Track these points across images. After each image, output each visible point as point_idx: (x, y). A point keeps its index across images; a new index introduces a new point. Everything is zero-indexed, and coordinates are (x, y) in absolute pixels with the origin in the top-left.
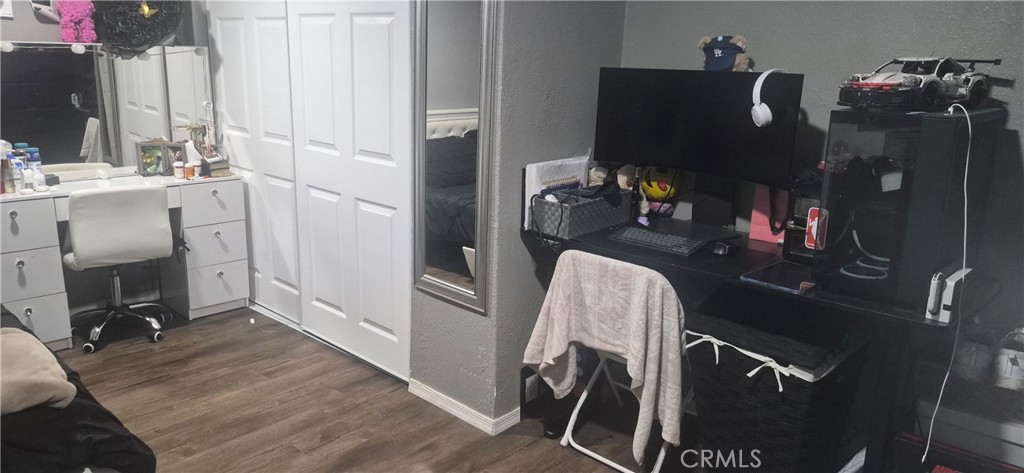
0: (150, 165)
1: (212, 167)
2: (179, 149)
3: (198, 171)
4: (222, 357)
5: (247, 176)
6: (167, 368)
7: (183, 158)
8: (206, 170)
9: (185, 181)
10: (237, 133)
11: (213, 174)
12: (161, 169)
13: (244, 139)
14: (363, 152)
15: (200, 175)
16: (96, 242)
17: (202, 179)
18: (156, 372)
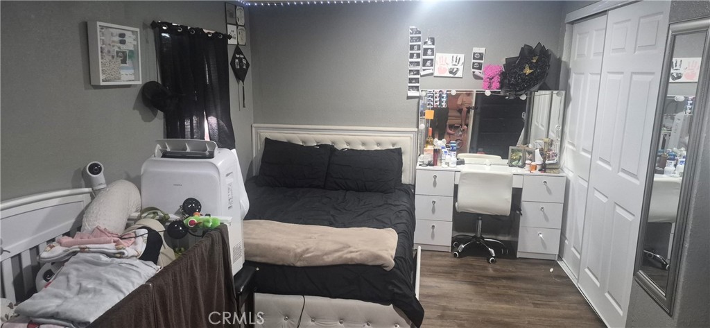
0: (515, 160)
1: (547, 167)
2: (532, 153)
3: (539, 167)
4: (518, 284)
5: (571, 175)
6: (485, 279)
7: (533, 160)
8: (544, 168)
9: (529, 172)
10: (571, 147)
11: (547, 171)
12: (520, 163)
13: (573, 150)
14: (624, 171)
15: (539, 170)
16: (472, 199)
17: (540, 173)
18: (479, 279)
